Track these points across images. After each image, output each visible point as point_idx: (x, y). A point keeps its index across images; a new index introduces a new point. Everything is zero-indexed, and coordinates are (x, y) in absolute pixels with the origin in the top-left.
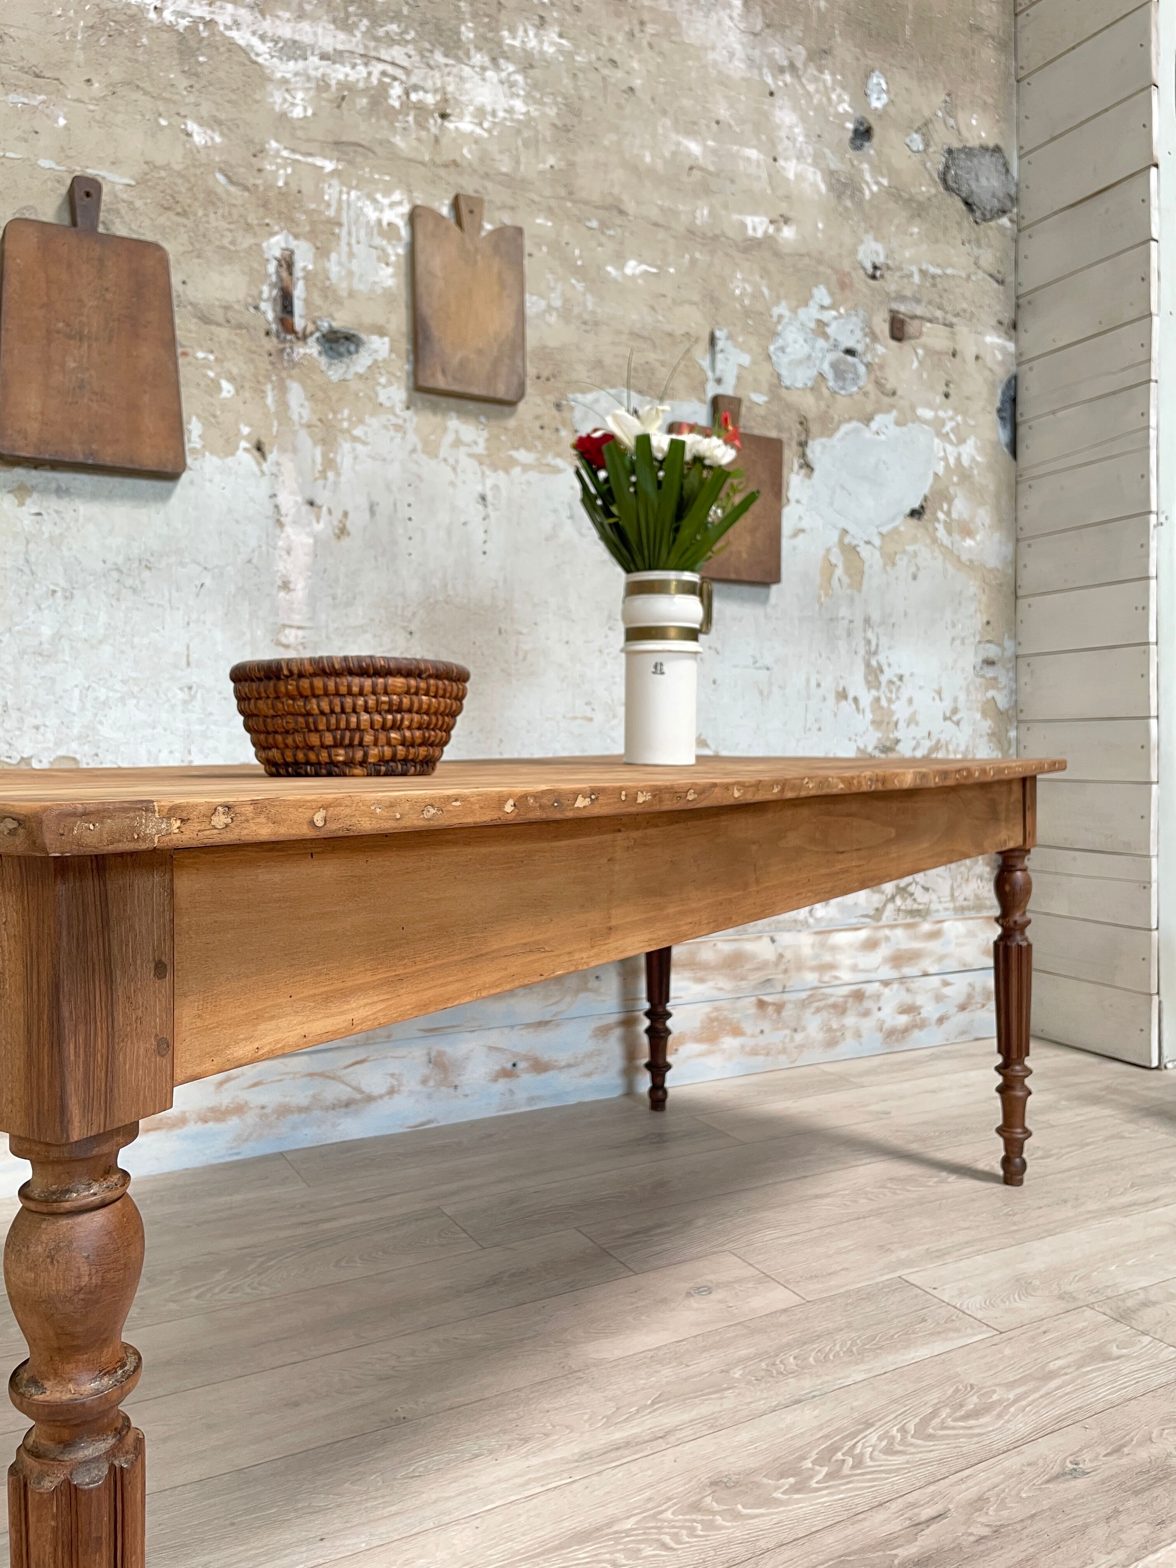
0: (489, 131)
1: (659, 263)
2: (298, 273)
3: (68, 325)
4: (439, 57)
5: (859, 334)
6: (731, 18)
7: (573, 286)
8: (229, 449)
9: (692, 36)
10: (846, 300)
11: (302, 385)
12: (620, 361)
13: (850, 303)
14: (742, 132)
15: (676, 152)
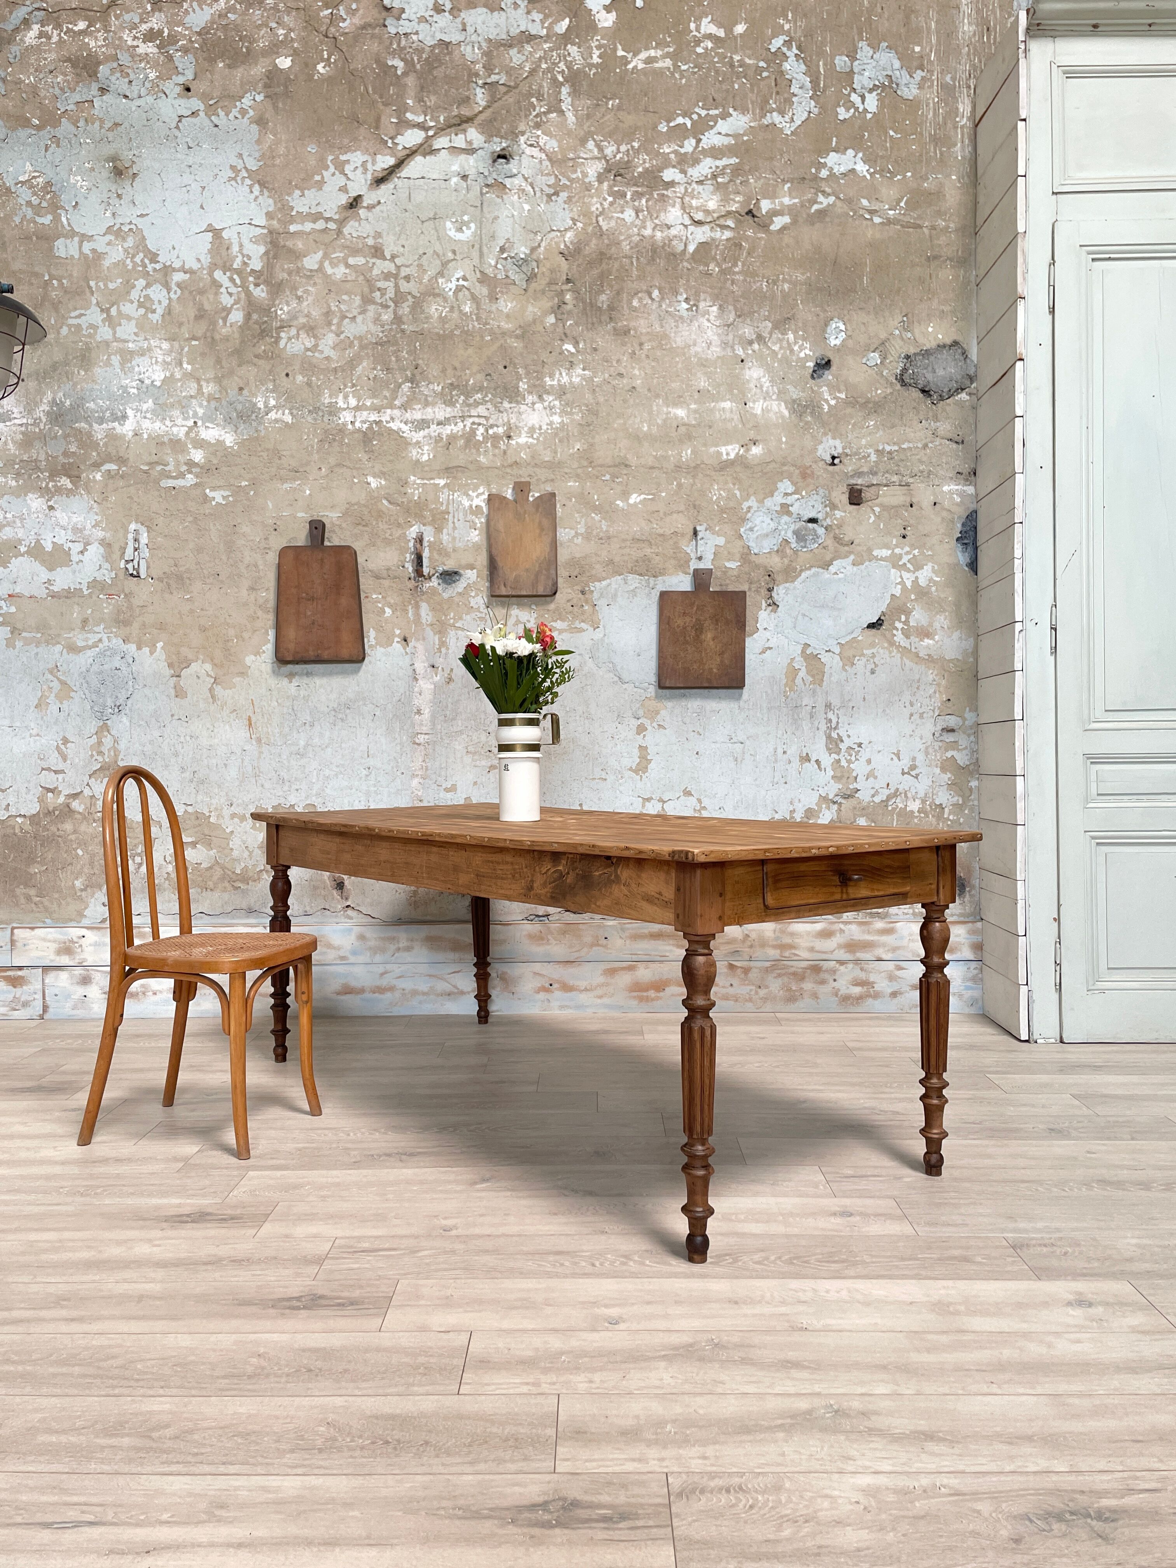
0: (538, 439)
1: (654, 491)
2: (425, 544)
3: (307, 594)
4: (506, 405)
5: (820, 507)
6: (708, 320)
7: (593, 518)
8: (389, 643)
9: (678, 341)
10: (808, 485)
11: (428, 603)
12: (626, 558)
13: (812, 487)
14: (718, 392)
15: (667, 418)
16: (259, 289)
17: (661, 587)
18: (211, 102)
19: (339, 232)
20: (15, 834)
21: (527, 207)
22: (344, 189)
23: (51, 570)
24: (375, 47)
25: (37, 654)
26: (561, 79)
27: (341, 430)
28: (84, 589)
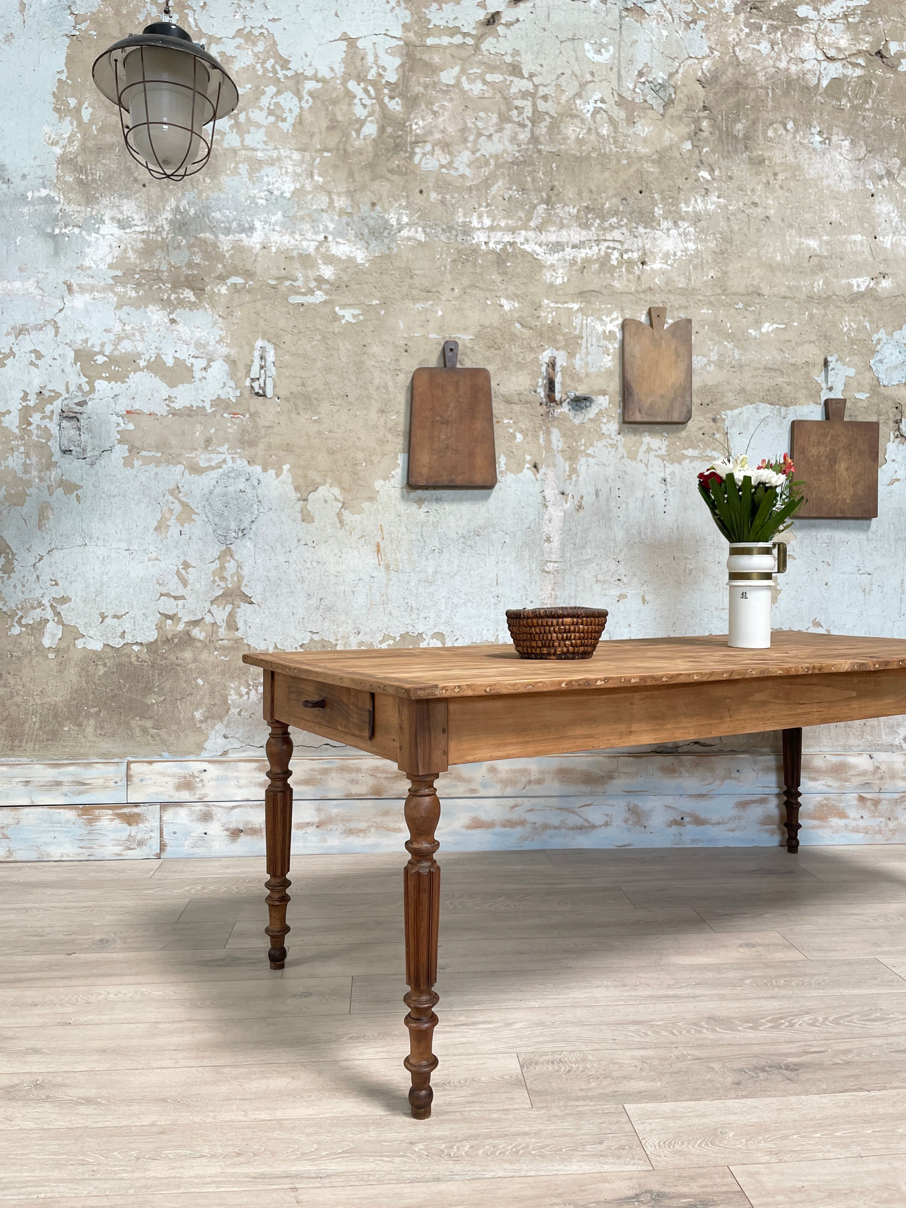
0: (672, 266)
1: (786, 321)
2: (558, 368)
3: (441, 417)
4: (641, 230)
6: (841, 154)
7: (726, 346)
8: (519, 469)
9: (811, 173)
11: (559, 429)
12: (758, 387)
14: (850, 226)
15: (800, 249)
16: (393, 102)
17: (792, 417)
19: (477, 48)
20: (131, 663)
21: (665, 33)
22: (482, 5)
23: (172, 387)
25: (157, 474)
27: (475, 250)
28: (208, 407)
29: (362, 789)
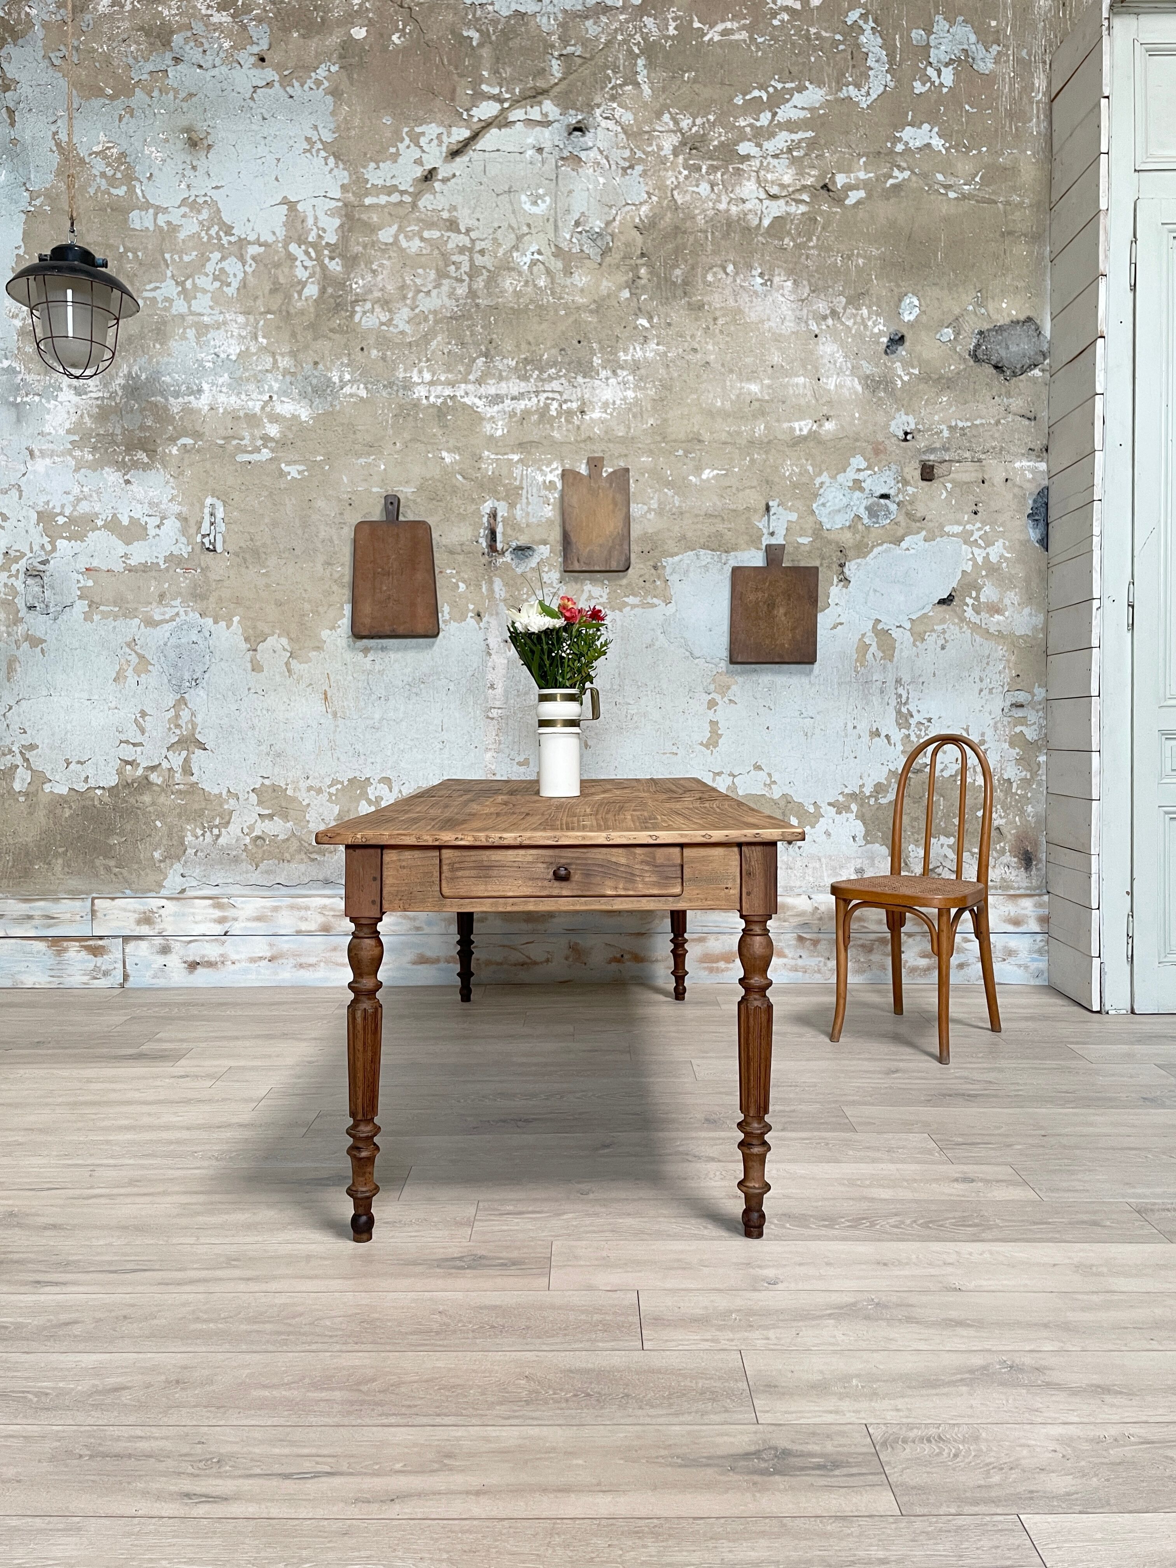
0: (611, 414)
1: (727, 467)
2: (499, 519)
3: (383, 569)
4: (580, 379)
5: (893, 483)
6: (783, 295)
7: (666, 494)
8: (463, 617)
9: (753, 317)
10: (880, 461)
11: (501, 577)
12: (699, 533)
13: (884, 463)
14: (792, 368)
15: (740, 394)
16: (334, 262)
17: (733, 563)
18: (286, 73)
19: (414, 205)
20: (94, 806)
21: (602, 180)
22: (419, 162)
23: (128, 544)
24: (450, 17)
25: (114, 628)
26: (637, 51)
27: (416, 405)
28: (161, 563)
29: (312, 926)
